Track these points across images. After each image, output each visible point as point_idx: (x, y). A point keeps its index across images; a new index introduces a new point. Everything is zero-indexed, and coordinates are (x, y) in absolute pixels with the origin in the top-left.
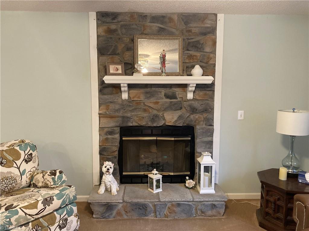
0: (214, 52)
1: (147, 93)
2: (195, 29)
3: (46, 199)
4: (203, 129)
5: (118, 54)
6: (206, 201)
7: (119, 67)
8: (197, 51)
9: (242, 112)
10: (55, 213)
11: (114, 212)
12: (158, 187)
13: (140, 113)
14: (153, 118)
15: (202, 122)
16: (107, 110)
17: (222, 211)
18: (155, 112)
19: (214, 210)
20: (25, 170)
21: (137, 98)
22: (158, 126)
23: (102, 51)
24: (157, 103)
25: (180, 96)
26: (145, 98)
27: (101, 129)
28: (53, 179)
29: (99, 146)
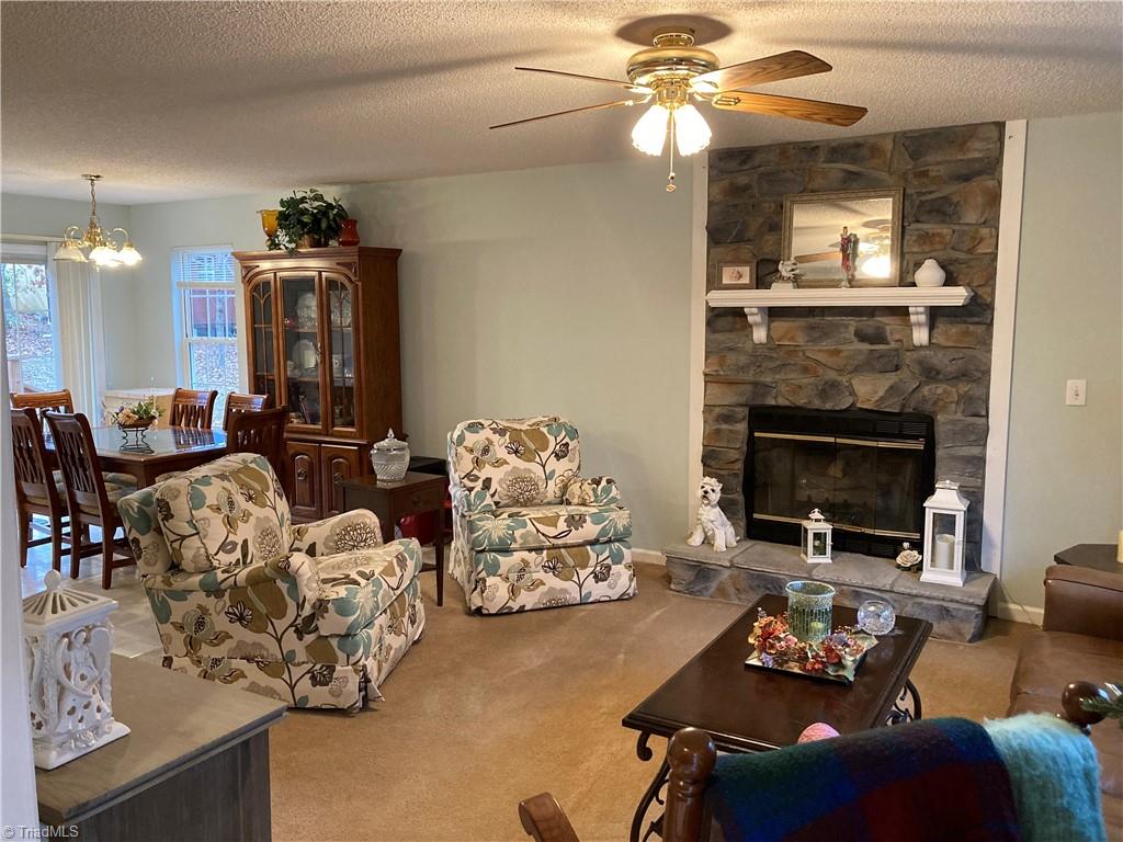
0: (992, 222)
1: (812, 328)
2: (936, 168)
3: (573, 516)
4: (953, 422)
5: (749, 240)
6: (926, 597)
7: (746, 270)
8: (943, 222)
9: (1081, 384)
10: (589, 548)
11: (714, 585)
12: (820, 550)
13: (792, 376)
14: (823, 390)
15: (954, 405)
16: (721, 365)
17: (970, 629)
18: (832, 375)
19: (946, 623)
20: (554, 471)
21: (789, 340)
22: (837, 409)
23: (716, 236)
24: (837, 352)
25: (898, 337)
26: (808, 341)
27: (708, 408)
28: (594, 490)
29: (701, 447)
